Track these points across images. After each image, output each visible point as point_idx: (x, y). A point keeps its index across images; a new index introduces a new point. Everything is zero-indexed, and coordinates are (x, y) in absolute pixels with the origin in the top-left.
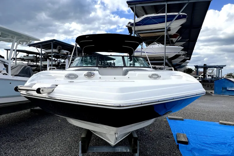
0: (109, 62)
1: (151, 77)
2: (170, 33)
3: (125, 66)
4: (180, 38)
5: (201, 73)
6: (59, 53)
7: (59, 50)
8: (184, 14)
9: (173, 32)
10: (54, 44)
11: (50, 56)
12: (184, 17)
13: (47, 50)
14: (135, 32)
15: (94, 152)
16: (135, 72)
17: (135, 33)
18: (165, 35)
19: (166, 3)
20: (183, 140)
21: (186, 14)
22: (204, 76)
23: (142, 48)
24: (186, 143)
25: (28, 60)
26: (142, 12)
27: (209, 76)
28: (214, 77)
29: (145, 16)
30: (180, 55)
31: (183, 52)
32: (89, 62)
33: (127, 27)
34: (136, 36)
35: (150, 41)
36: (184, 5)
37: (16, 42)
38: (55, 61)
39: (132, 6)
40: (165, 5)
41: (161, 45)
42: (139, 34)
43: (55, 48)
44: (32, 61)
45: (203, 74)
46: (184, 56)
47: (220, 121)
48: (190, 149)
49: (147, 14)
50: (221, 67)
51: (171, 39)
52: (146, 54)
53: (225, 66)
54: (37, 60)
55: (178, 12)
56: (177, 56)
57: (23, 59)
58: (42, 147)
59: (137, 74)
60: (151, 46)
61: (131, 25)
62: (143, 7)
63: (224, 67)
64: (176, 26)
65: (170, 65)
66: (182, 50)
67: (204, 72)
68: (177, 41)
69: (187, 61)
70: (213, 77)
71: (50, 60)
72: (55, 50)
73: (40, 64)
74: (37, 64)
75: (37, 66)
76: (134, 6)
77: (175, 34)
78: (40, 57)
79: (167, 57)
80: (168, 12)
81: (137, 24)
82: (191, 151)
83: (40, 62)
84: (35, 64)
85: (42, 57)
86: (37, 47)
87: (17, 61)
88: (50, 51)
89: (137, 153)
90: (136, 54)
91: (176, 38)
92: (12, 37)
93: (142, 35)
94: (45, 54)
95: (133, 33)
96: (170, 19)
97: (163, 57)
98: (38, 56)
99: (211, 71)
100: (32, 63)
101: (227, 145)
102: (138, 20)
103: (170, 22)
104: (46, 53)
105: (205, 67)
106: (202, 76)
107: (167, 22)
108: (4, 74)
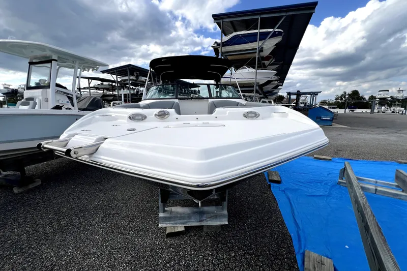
0: (193, 89)
1: (246, 116)
2: (263, 54)
3: (211, 97)
4: (274, 60)
5: (294, 100)
6: (137, 80)
7: (137, 77)
8: (280, 30)
9: (266, 53)
10: (130, 70)
11: (127, 84)
12: (280, 34)
13: (123, 76)
14: (222, 53)
15: (177, 199)
16: (225, 109)
17: (222, 55)
18: (257, 56)
19: (259, 17)
20: (275, 178)
21: (282, 31)
22: (297, 103)
23: (231, 74)
24: (278, 182)
25: (104, 89)
26: (230, 28)
27: (301, 103)
28: (307, 104)
29: (234, 34)
30: (272, 81)
31: (276, 78)
32: (171, 90)
33: (213, 48)
34: (223, 58)
35: (238, 65)
36: (281, 19)
37: (79, 68)
38: (134, 89)
39: (218, 21)
40: (258, 18)
41: (251, 70)
42: (226, 56)
43: (132, 74)
44: (108, 90)
45: (295, 102)
46: (276, 82)
47: (315, 156)
48: (283, 189)
49: (236, 31)
50: (316, 94)
51: (263, 62)
52: (236, 80)
53: (320, 92)
54: (113, 88)
55: (273, 28)
56: (269, 82)
57: (97, 88)
58: (120, 190)
59: (227, 112)
60: (240, 71)
61: (217, 45)
62: (231, 22)
63: (319, 94)
64: (269, 45)
65: (261, 92)
66: (275, 75)
67: (297, 99)
68: (270, 65)
69: (280, 87)
70: (305, 105)
71: (128, 88)
72: (132, 77)
73: (116, 93)
74: (114, 93)
75: (114, 95)
76: (221, 21)
77: (267, 56)
78: (116, 85)
79: (258, 83)
80: (261, 29)
81: (225, 44)
82: (284, 191)
83: (116, 91)
84: (112, 93)
85: (119, 85)
86: (111, 74)
87: (91, 90)
88: (127, 78)
89: (225, 201)
90: (223, 80)
91: (268, 60)
92: (73, 62)
93: (229, 58)
94: (121, 81)
95: (220, 55)
96: (264, 36)
97: (254, 83)
98: (114, 84)
99: (303, 98)
100: (108, 93)
101: (323, 184)
102: (225, 39)
103: (263, 41)
104: (123, 80)
105: (299, 94)
106: (294, 103)
107: (260, 40)
108: (67, 109)
